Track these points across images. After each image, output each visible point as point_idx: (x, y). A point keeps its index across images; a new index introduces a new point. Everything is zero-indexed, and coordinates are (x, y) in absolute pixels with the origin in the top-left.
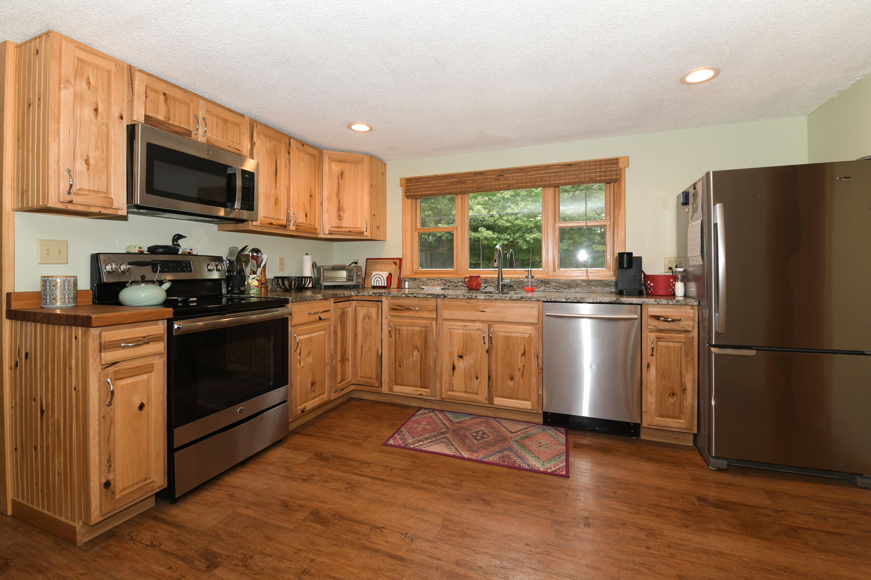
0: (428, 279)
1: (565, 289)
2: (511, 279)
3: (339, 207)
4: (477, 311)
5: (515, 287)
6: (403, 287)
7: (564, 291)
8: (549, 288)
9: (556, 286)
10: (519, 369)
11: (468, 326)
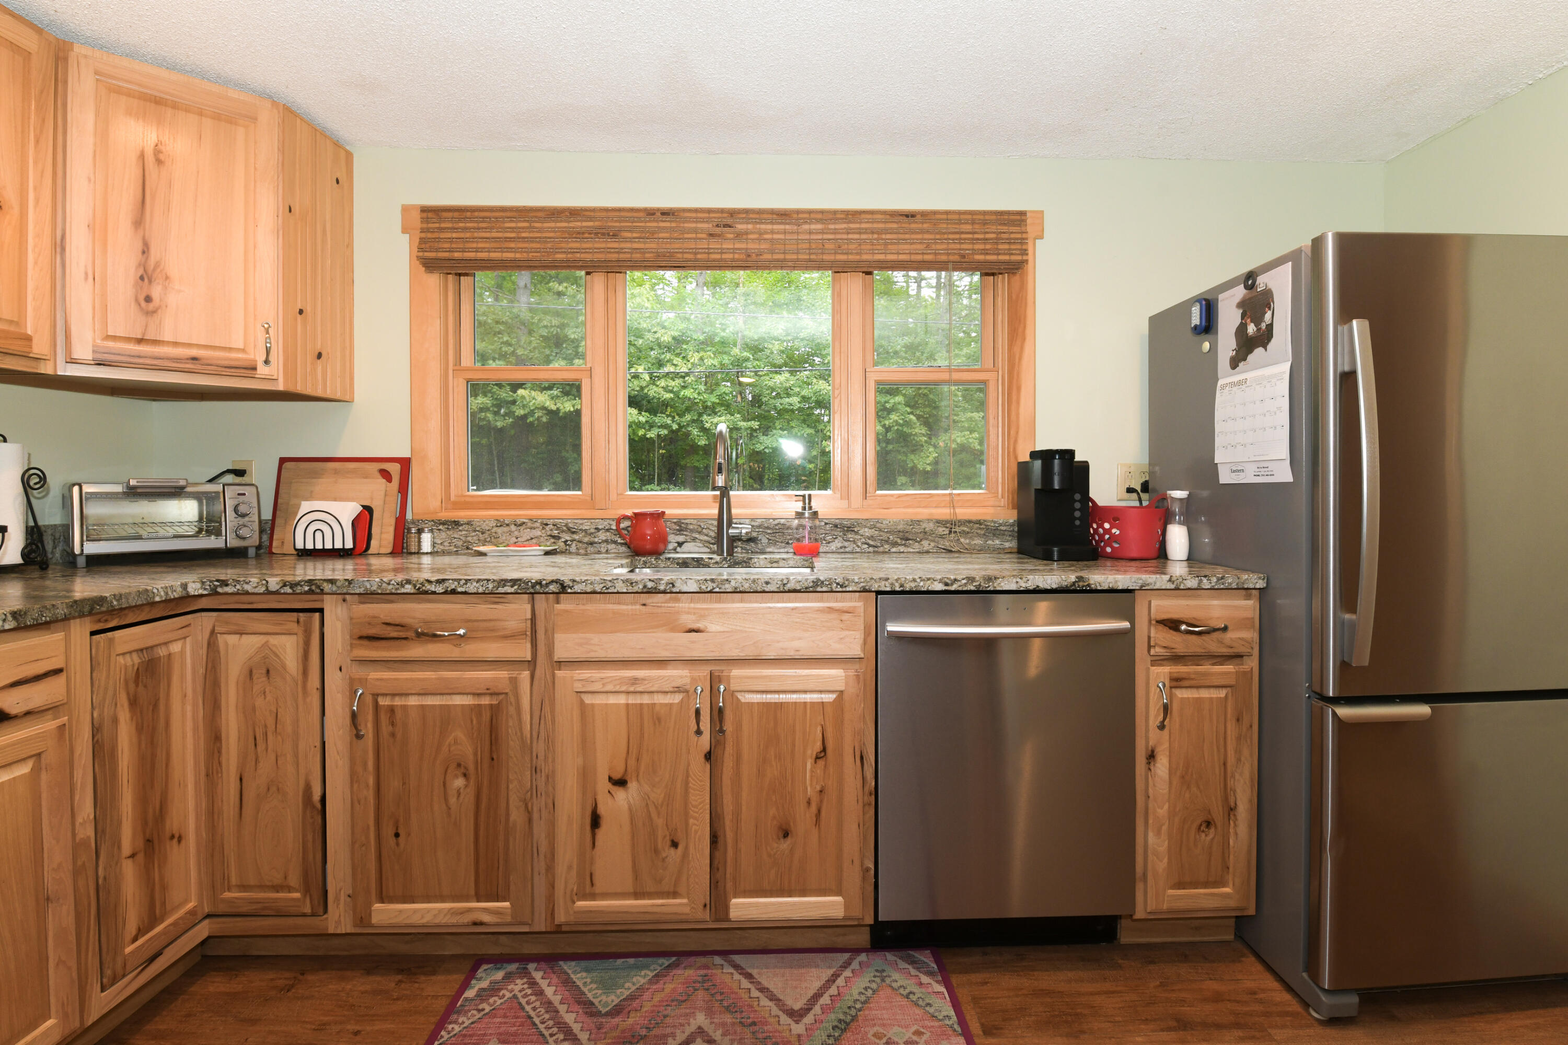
0: (501, 524)
1: (895, 544)
2: (752, 520)
3: (143, 265)
4: (674, 629)
5: (765, 541)
6: (413, 549)
7: (894, 550)
8: (854, 542)
9: (871, 538)
10: (809, 803)
11: (643, 679)
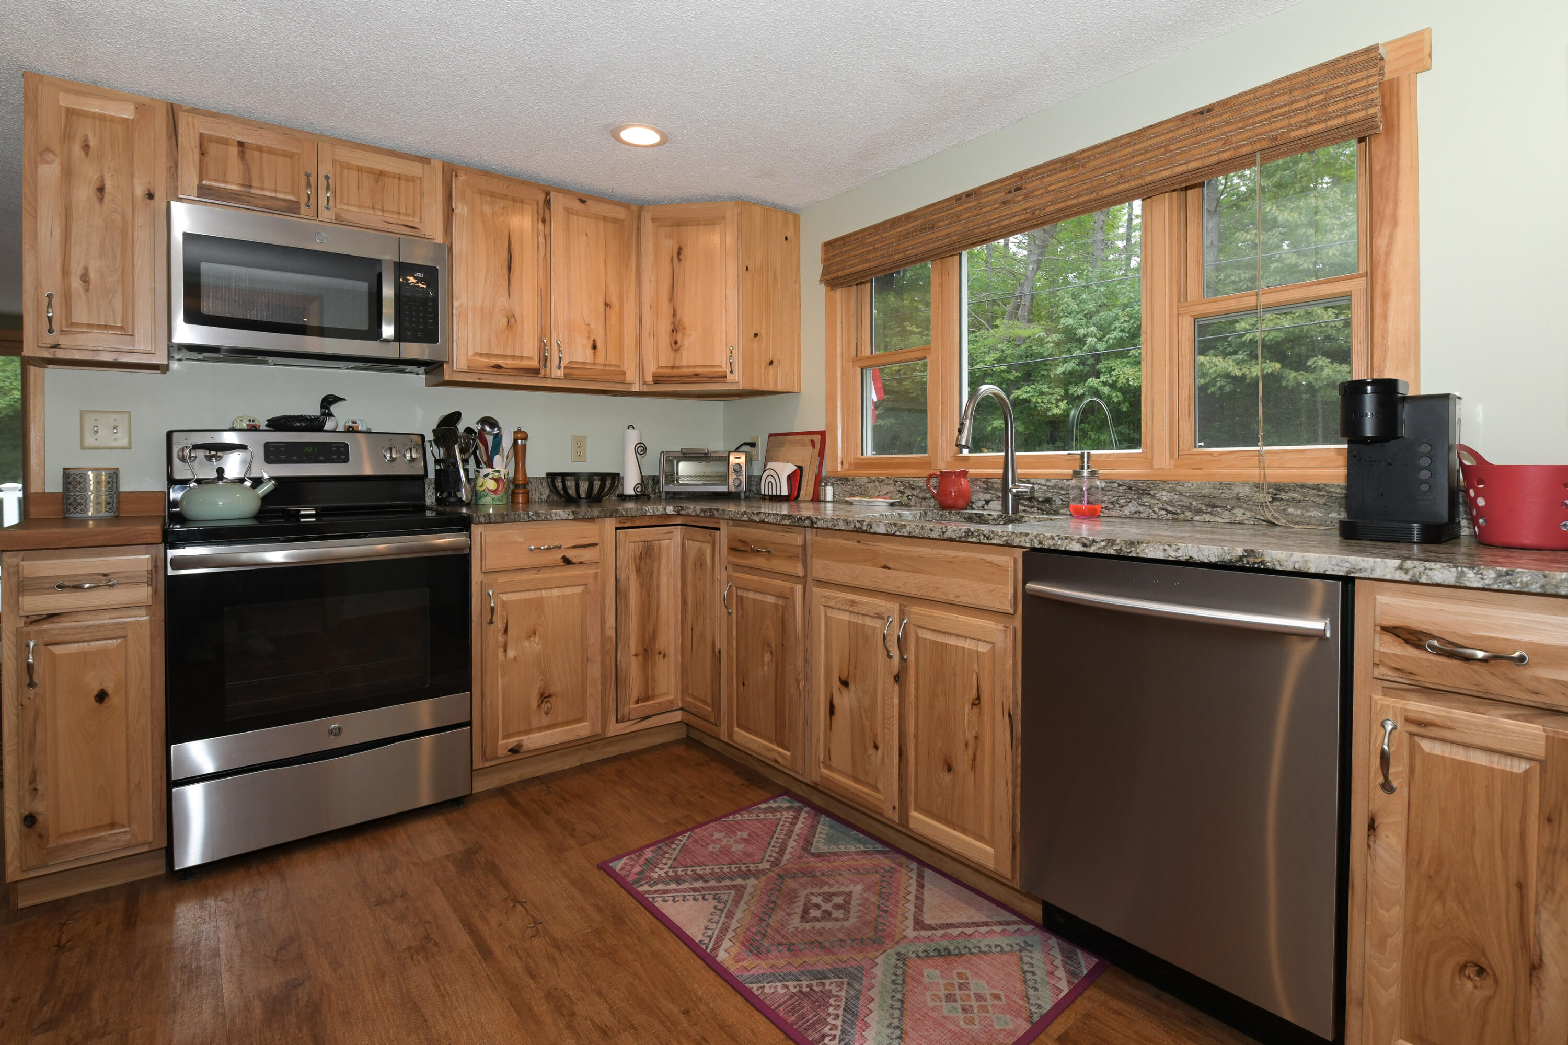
0: (870, 480)
1: (1199, 512)
2: (1048, 480)
3: (674, 323)
4: (875, 565)
5: (1058, 502)
6: (822, 498)
7: (1197, 518)
8: (1150, 507)
9: (1170, 503)
10: (967, 745)
11: (857, 603)
